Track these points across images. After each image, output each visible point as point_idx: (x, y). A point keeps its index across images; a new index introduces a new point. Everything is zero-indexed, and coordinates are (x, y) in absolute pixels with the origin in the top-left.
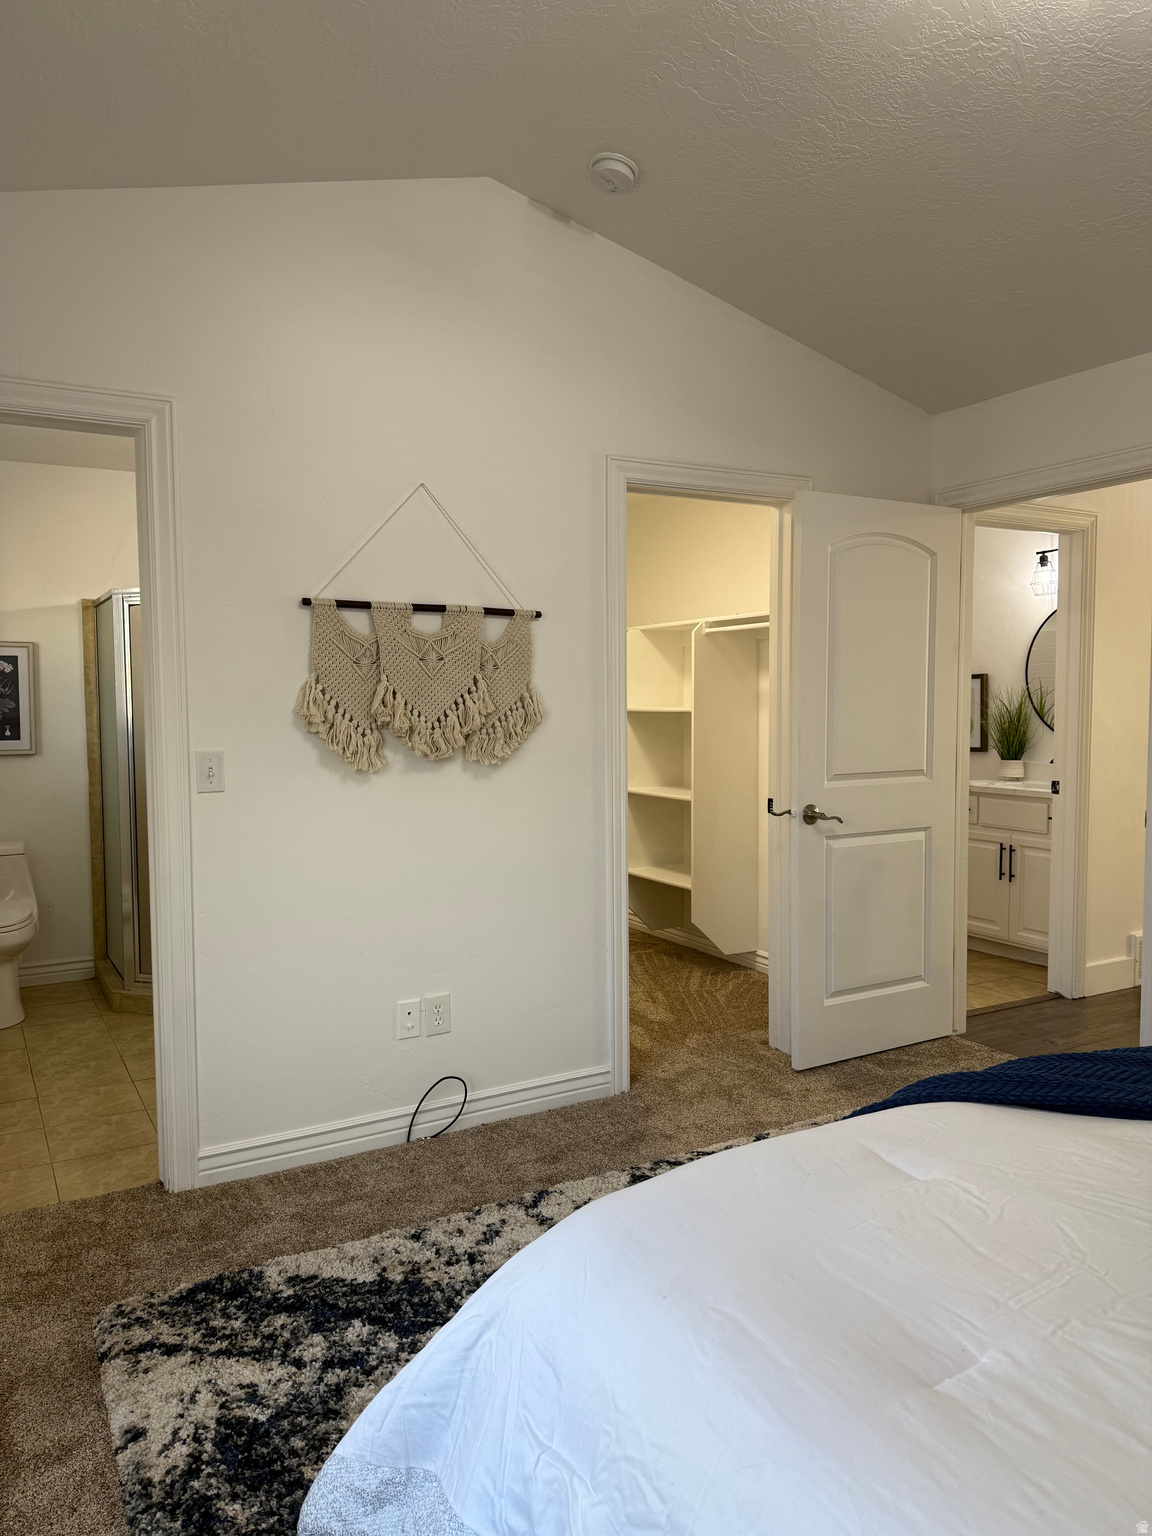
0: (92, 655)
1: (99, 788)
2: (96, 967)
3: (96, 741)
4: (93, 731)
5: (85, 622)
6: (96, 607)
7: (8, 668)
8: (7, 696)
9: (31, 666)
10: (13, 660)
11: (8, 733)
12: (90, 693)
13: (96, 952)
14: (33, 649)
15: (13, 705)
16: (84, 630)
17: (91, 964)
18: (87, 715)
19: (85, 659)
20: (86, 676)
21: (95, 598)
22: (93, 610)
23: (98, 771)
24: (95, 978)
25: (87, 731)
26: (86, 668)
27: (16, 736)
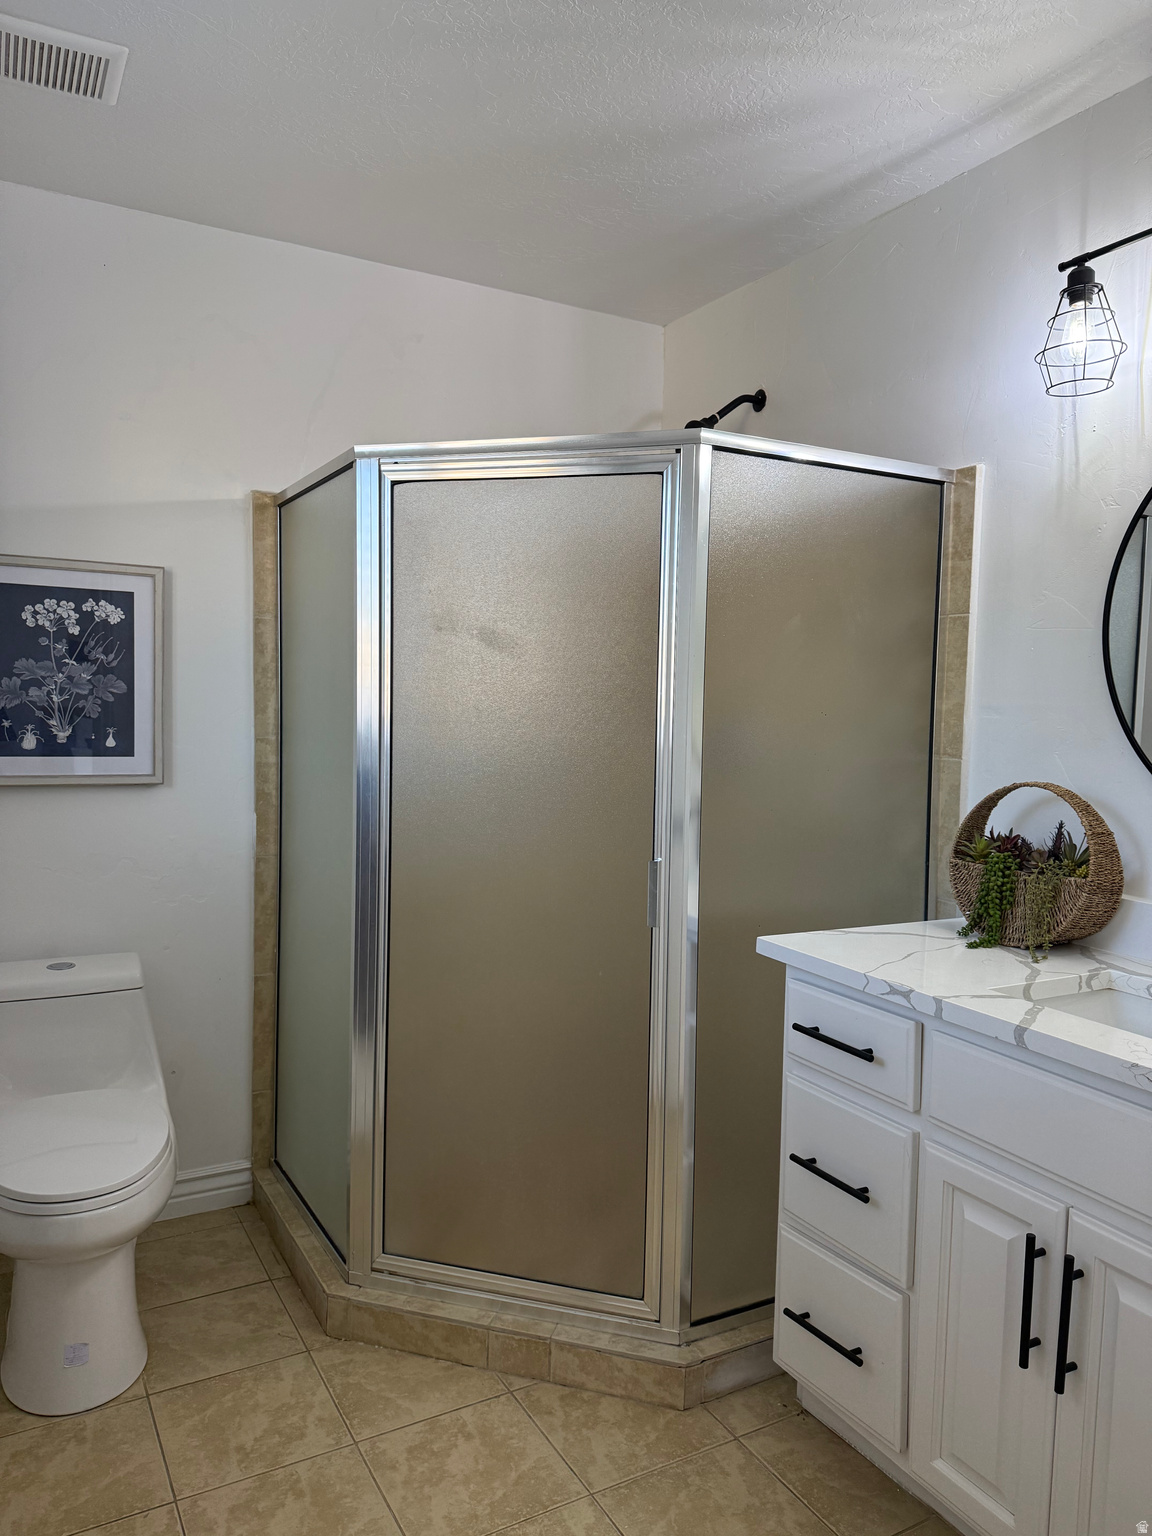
0: (270, 597)
1: (273, 848)
2: (254, 1183)
3: (273, 759)
4: (268, 742)
5: (258, 534)
6: (281, 506)
7: (115, 616)
8: (111, 671)
9: (159, 613)
10: (125, 600)
11: (111, 742)
12: (265, 670)
13: (254, 1155)
14: (163, 581)
15: (122, 687)
16: (256, 550)
17: (245, 1177)
18: (256, 713)
19: (255, 604)
20: (258, 638)
21: (277, 490)
22: (271, 513)
23: (273, 816)
24: (253, 1203)
25: (257, 740)
26: (257, 622)
27: (126, 748)
